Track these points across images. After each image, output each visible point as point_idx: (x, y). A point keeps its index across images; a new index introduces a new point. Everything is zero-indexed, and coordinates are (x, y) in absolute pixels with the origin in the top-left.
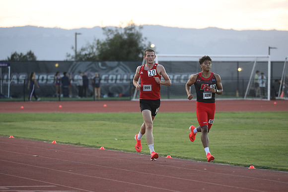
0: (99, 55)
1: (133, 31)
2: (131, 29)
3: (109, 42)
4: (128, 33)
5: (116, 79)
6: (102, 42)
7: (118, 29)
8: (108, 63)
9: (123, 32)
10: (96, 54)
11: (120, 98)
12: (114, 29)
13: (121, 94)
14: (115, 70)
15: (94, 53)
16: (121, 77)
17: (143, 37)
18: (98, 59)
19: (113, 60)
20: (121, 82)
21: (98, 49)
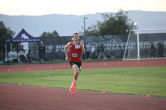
0: (100, 31)
1: (122, 15)
2: (120, 14)
3: (106, 22)
4: (118, 17)
5: (112, 47)
6: (102, 23)
7: (112, 14)
8: (106, 36)
9: (115, 16)
10: (98, 31)
11: (114, 59)
12: (109, 14)
13: (115, 57)
14: (111, 41)
15: (97, 30)
16: (115, 45)
17: (128, 18)
18: (99, 34)
19: (109, 34)
20: (115, 49)
21: (99, 27)
